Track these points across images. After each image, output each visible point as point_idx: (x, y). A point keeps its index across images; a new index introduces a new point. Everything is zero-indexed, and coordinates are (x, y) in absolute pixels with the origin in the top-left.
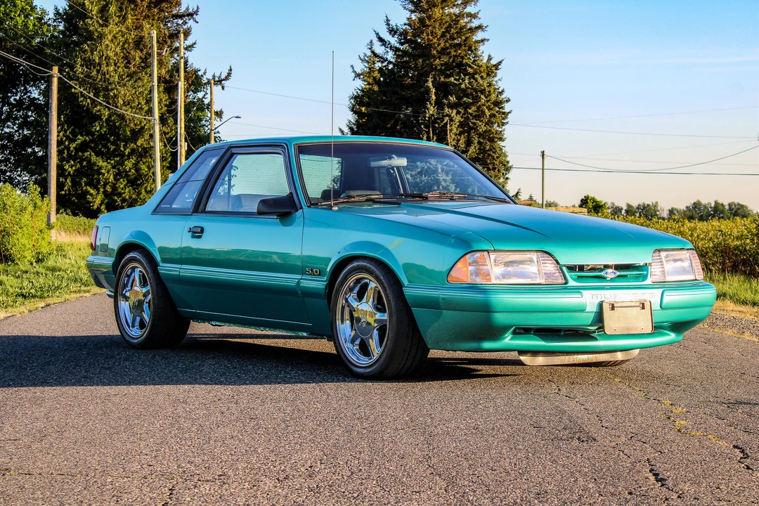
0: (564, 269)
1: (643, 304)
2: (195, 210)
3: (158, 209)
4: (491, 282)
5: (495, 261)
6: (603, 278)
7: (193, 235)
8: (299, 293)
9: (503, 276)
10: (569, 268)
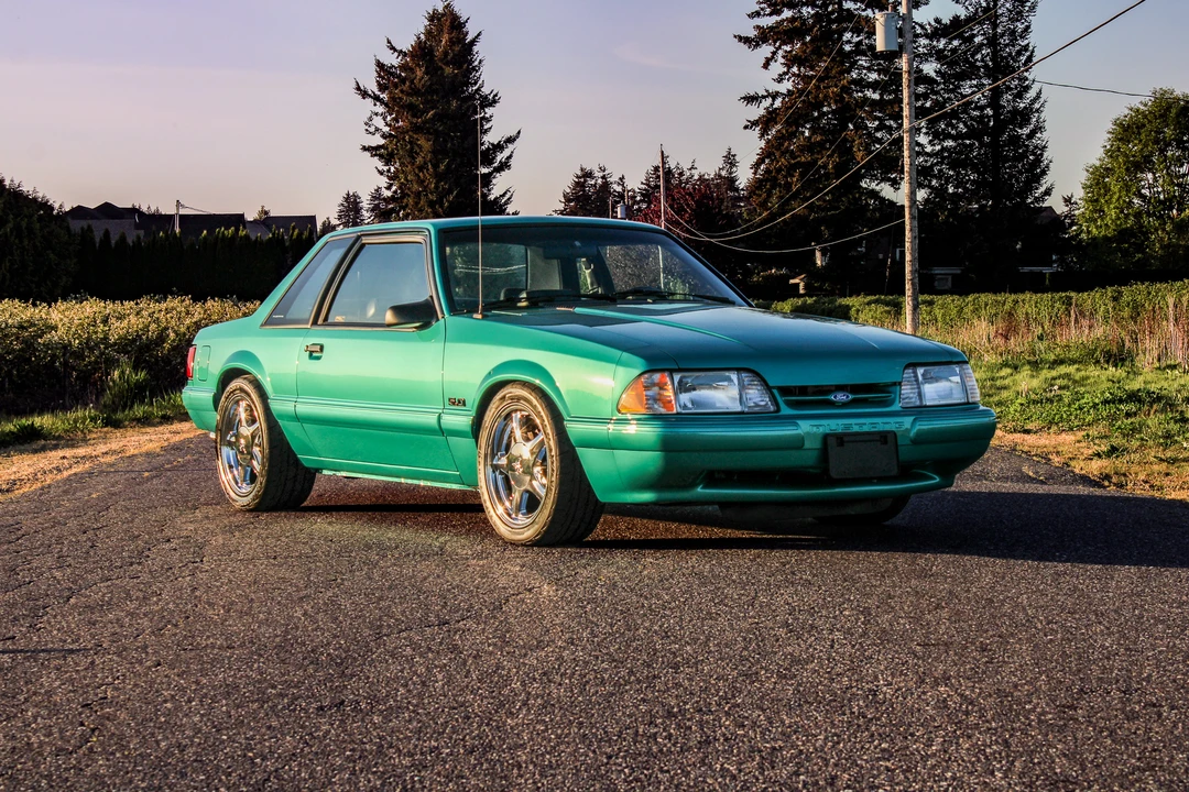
0: (775, 391)
1: (885, 437)
2: (315, 323)
3: (269, 322)
4: (675, 411)
5: (680, 382)
6: (831, 404)
7: (311, 356)
8: (442, 431)
9: (693, 402)
10: (785, 391)
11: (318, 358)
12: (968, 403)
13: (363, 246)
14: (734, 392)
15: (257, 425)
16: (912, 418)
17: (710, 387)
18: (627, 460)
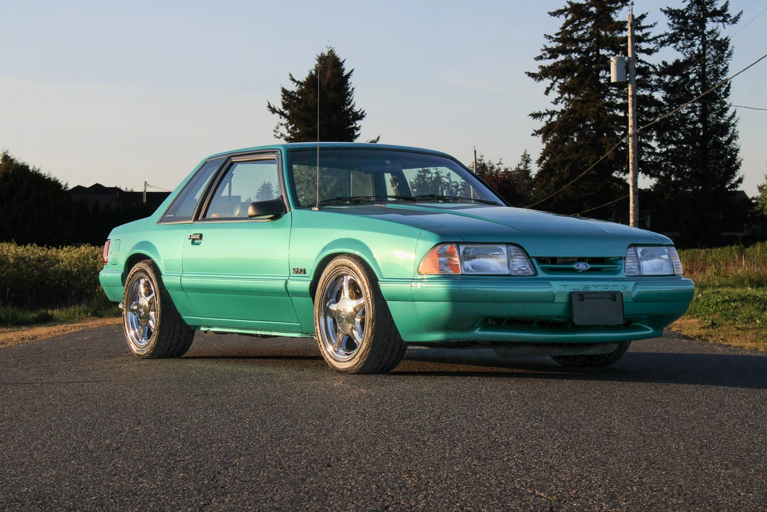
0: (534, 260)
1: (614, 295)
2: (196, 219)
3: (163, 220)
4: (460, 273)
5: (464, 252)
6: (575, 271)
7: (193, 243)
8: (287, 293)
9: (473, 267)
10: (541, 260)
11: (198, 244)
12: (674, 275)
13: (232, 163)
14: (504, 259)
15: (153, 295)
16: (634, 283)
17: (486, 256)
18: (424, 308)
